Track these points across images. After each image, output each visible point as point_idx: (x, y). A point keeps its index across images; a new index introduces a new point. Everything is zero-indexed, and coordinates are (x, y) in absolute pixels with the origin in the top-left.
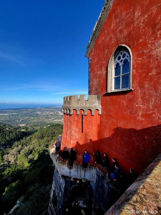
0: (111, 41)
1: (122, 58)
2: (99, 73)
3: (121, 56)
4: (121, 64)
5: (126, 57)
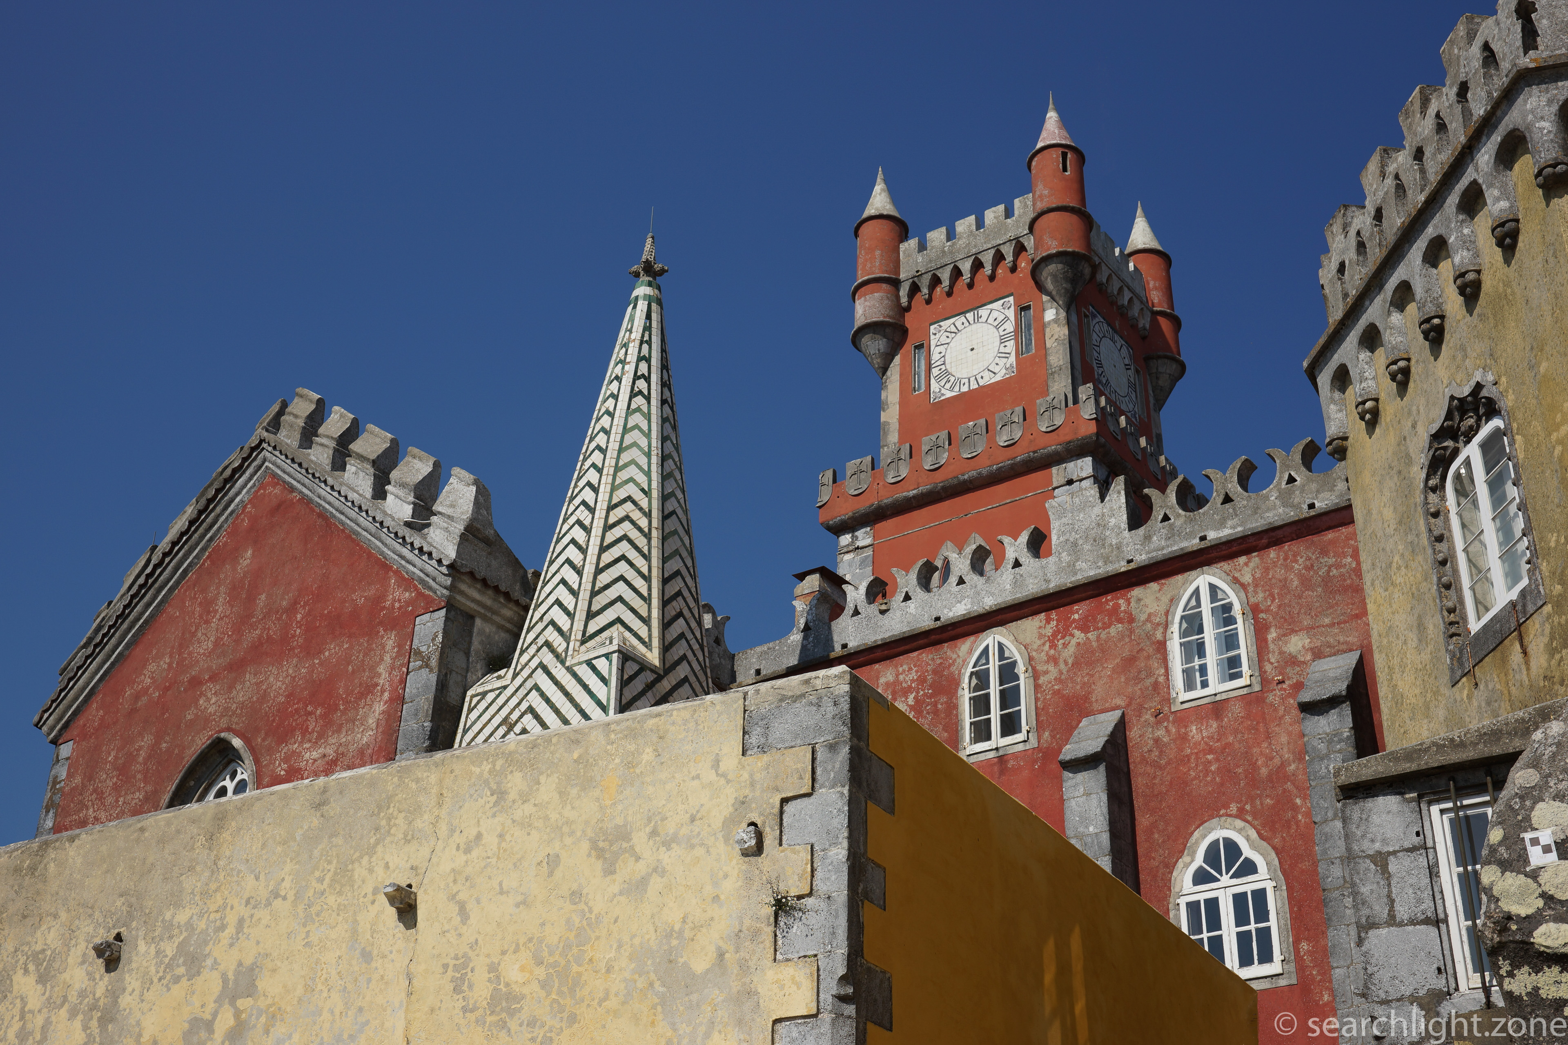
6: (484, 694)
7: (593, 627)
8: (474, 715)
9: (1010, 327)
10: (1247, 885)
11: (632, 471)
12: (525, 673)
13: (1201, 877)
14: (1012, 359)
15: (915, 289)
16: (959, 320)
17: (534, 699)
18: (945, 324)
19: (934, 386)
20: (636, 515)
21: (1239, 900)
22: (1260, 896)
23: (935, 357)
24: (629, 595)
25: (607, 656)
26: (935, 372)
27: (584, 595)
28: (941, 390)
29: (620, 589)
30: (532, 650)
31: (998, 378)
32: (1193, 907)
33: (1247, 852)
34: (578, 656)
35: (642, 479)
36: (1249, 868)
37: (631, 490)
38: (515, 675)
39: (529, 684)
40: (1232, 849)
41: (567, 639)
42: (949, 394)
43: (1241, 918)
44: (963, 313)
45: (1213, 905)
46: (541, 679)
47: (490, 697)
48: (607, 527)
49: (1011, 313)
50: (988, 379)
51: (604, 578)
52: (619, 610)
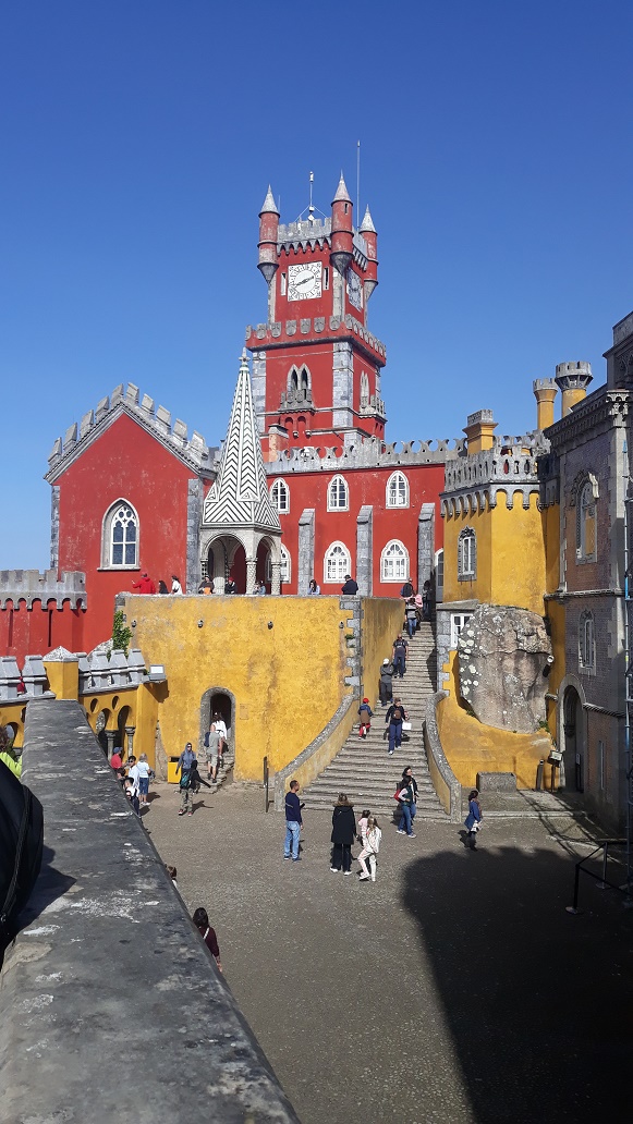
0: (108, 484)
1: (125, 517)
2: (81, 527)
4: (124, 525)
5: (131, 518)
6: (210, 503)
7: (242, 489)
8: (208, 509)
9: (319, 275)
10: (400, 557)
12: (223, 500)
13: (388, 553)
14: (320, 290)
15: (283, 247)
16: (300, 267)
17: (227, 508)
18: (295, 267)
19: (289, 294)
21: (398, 561)
22: (403, 561)
23: (290, 280)
24: (250, 479)
25: (250, 502)
26: (290, 287)
27: (239, 479)
28: (292, 297)
29: (248, 477)
30: (224, 493)
31: (314, 297)
32: (386, 560)
33: (400, 549)
34: (239, 498)
35: (250, 440)
36: (401, 553)
37: (247, 444)
38: (219, 500)
39: (225, 504)
40: (397, 547)
41: (236, 492)
42: (295, 300)
43: (398, 565)
44: (302, 264)
45: (391, 561)
46: (227, 502)
47: (213, 505)
49: (320, 269)
50: (310, 297)
51: (244, 474)
52: (248, 484)
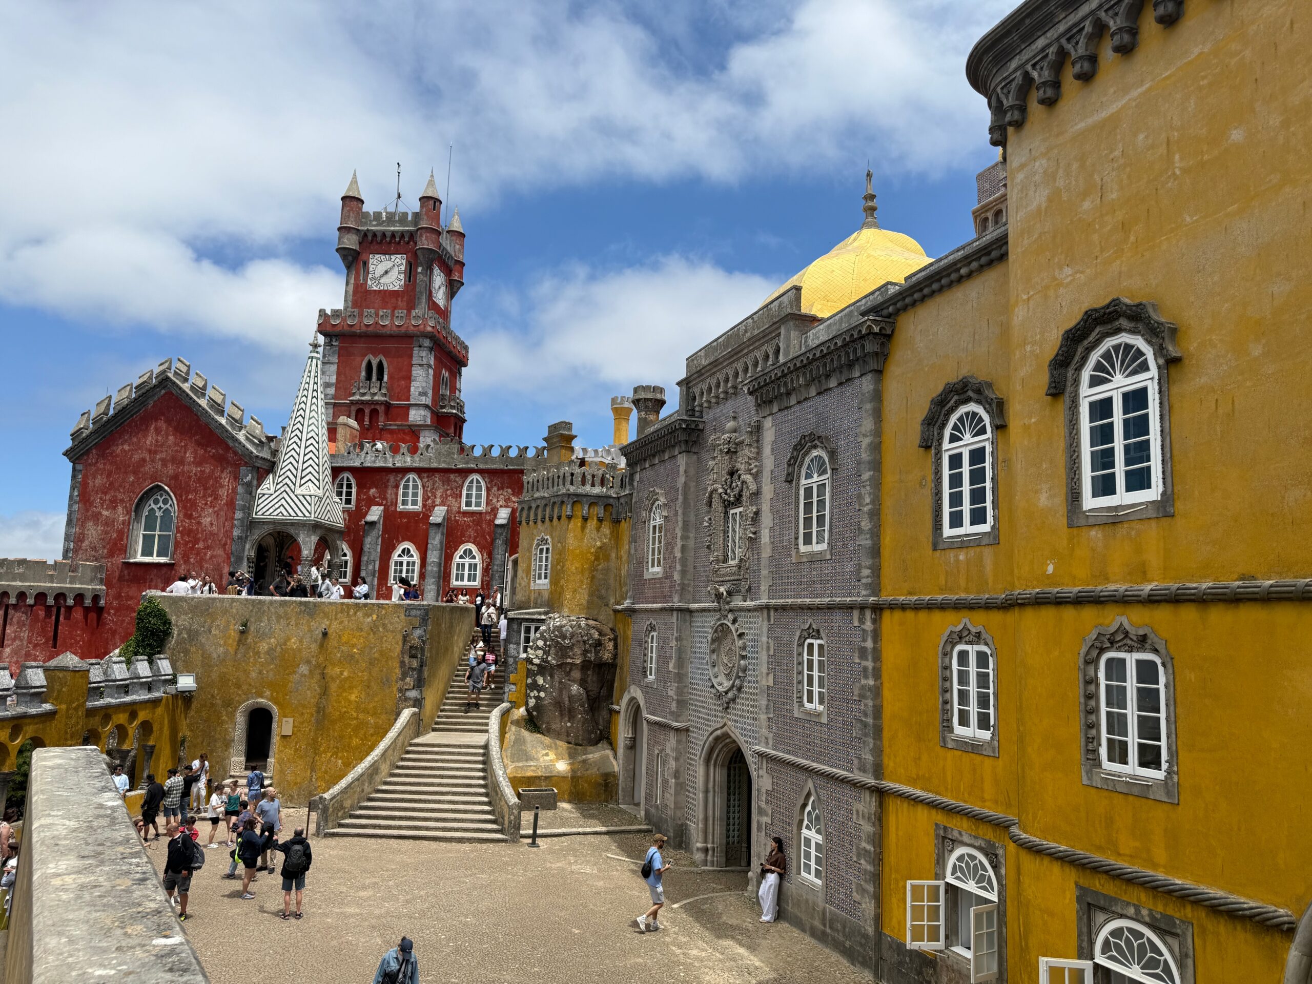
0: (143, 466)
1: (161, 504)
2: (105, 513)
3: (161, 500)
4: (159, 514)
5: (168, 506)
6: (264, 495)
7: (303, 482)
8: (260, 501)
9: (403, 268)
10: (473, 561)
11: (313, 427)
12: (279, 492)
13: (461, 557)
14: (402, 282)
15: (366, 235)
16: (383, 257)
17: (283, 501)
18: (377, 256)
19: (369, 282)
20: (315, 443)
21: (470, 565)
22: (476, 565)
23: (371, 269)
24: (313, 472)
25: (310, 496)
26: (370, 276)
28: (373, 286)
29: (310, 469)
30: (281, 484)
31: (396, 289)
32: (458, 565)
33: (474, 553)
34: (298, 492)
35: (316, 430)
36: (474, 557)
37: (312, 434)
38: (275, 491)
39: (281, 496)
40: (471, 551)
41: (295, 485)
42: (375, 288)
43: (470, 570)
44: (385, 254)
45: (463, 565)
46: (284, 494)
47: (266, 496)
48: (306, 447)
49: (404, 262)
50: (391, 288)
51: (306, 465)
52: (310, 476)
